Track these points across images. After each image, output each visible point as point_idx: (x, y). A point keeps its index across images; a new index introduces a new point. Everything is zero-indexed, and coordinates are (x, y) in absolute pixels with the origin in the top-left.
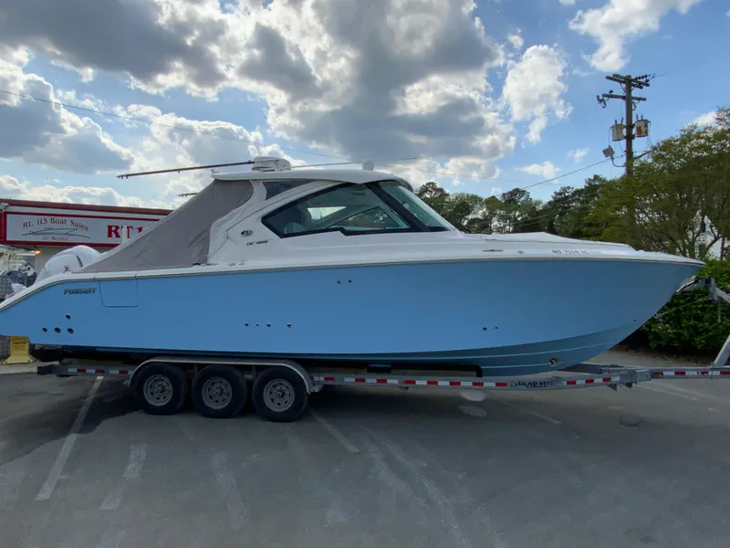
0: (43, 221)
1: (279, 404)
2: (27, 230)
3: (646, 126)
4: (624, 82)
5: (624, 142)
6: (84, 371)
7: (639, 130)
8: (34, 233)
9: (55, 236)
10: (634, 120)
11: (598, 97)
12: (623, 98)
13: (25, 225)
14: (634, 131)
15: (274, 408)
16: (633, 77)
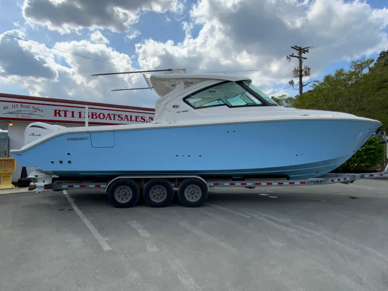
0: (16, 106)
1: (192, 198)
2: (6, 111)
3: (309, 71)
4: (298, 50)
5: (298, 78)
6: (72, 186)
7: (306, 72)
8: (10, 113)
9: (23, 115)
10: (303, 68)
11: (287, 56)
12: (298, 57)
13: (5, 108)
14: (303, 73)
15: (190, 200)
16: (302, 48)
